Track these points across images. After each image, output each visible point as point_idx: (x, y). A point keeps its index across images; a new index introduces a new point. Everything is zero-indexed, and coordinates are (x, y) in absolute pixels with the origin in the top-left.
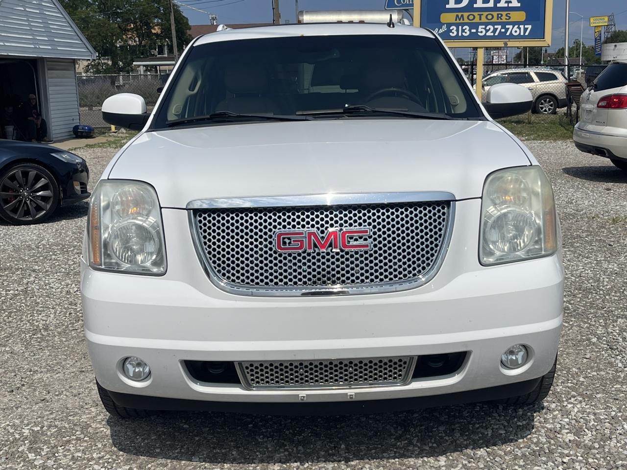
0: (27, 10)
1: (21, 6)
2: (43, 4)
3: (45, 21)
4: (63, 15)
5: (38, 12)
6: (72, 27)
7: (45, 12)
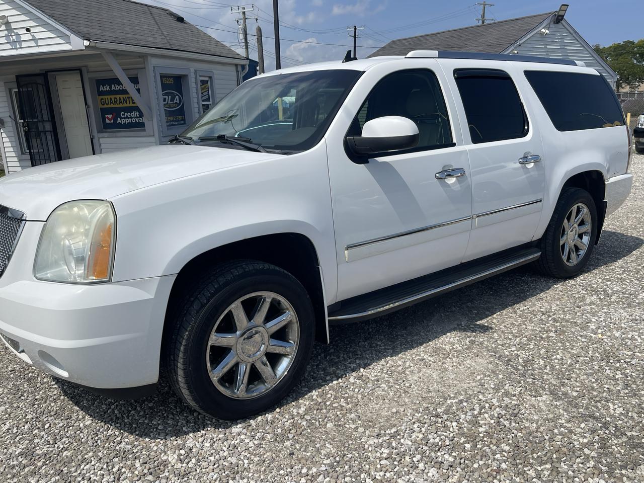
0: (548, 47)
1: (542, 45)
2: (565, 41)
3: (565, 54)
4: (585, 48)
5: (559, 47)
6: (593, 57)
7: (565, 47)
